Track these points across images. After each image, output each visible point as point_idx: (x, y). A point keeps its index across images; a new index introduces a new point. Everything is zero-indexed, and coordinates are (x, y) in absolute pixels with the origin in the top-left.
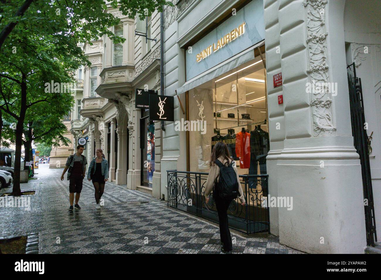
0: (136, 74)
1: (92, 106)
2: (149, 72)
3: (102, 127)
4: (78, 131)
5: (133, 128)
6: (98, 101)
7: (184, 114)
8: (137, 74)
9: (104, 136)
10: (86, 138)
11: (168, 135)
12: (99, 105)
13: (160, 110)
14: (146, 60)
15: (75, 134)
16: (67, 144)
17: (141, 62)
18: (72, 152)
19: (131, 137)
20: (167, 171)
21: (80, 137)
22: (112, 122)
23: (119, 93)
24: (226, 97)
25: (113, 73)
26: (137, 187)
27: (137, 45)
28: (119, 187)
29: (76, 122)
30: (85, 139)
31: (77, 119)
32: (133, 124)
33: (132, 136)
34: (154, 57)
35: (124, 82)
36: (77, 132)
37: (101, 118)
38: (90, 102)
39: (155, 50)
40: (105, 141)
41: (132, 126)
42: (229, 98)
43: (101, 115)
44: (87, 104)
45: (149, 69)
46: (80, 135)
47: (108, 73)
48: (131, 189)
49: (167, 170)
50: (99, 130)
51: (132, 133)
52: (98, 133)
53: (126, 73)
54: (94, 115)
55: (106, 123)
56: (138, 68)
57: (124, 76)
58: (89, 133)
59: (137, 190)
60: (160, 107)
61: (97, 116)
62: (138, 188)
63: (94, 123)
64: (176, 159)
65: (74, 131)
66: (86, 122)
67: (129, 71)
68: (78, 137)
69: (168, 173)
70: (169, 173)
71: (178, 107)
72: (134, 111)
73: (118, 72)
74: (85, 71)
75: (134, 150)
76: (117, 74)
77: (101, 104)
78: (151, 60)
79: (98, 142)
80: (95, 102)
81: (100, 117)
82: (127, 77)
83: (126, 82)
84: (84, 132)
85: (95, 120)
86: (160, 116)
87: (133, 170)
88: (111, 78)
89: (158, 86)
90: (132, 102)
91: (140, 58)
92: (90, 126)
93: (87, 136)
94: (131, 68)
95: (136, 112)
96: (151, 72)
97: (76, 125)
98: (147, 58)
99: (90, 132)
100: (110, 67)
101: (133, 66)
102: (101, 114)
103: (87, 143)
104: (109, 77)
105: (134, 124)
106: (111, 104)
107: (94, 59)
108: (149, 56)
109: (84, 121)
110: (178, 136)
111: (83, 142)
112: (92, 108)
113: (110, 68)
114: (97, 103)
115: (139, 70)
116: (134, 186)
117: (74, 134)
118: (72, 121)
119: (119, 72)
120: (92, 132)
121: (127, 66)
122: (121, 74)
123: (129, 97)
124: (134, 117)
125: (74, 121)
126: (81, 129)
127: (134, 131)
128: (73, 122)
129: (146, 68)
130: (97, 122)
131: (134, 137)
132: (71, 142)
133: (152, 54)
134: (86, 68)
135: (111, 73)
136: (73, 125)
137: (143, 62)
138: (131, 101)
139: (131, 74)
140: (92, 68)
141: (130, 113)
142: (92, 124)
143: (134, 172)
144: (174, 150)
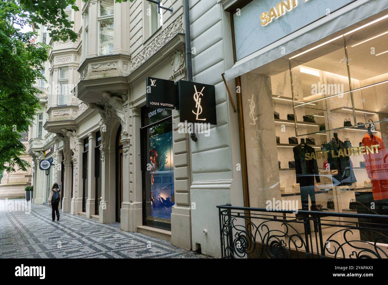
0: (132, 66)
1: (62, 117)
2: (162, 56)
3: (75, 145)
4: (39, 152)
5: (129, 142)
6: (69, 110)
7: (235, 112)
8: (136, 65)
9: (77, 157)
10: (51, 160)
11: (201, 147)
12: (71, 116)
13: (196, 107)
14: (151, 44)
15: (34, 157)
16: (25, 168)
17: (142, 47)
18: (29, 179)
19: (126, 155)
20: (217, 207)
21: (42, 159)
22: (90, 137)
23: (108, 92)
24: (280, 91)
25: (99, 65)
26: (138, 228)
27: (135, 26)
28: (108, 228)
29: (37, 141)
30: (49, 161)
31: (38, 137)
32: (129, 135)
33: (127, 153)
34: (169, 36)
35: (117, 77)
36: (37, 154)
37: (74, 133)
38: (58, 112)
39: (170, 25)
40: (79, 163)
41: (128, 139)
42: (283, 92)
43: (74, 129)
44: (55, 114)
45: (161, 52)
46: (41, 156)
47: (92, 65)
48: (129, 232)
49: (219, 205)
50: (71, 149)
51: (127, 149)
52: (68, 152)
53: (119, 65)
54: (65, 128)
55: (80, 139)
56: (136, 57)
57: (115, 69)
58: (54, 154)
59: (137, 232)
60: (196, 100)
61: (68, 130)
62: (139, 230)
63: (62, 140)
64: (228, 186)
65: (34, 152)
66: (50, 141)
67: (123, 62)
68: (38, 159)
69: (220, 210)
70: (222, 210)
71: (225, 101)
72: (130, 117)
73: (106, 63)
74: (52, 73)
75: (131, 173)
76: (106, 67)
77: (73, 113)
78: (163, 41)
79: (69, 165)
80: (66, 112)
81: (72, 131)
82: (121, 70)
83: (120, 77)
84: (47, 152)
85: (64, 135)
86: (196, 115)
87: (130, 203)
88: (96, 71)
89: (179, 75)
90: (127, 105)
91: (141, 41)
92: (55, 145)
93: (51, 158)
94: (126, 58)
95: (134, 118)
96: (164, 55)
97: (35, 144)
98: (154, 39)
99: (56, 153)
100: (95, 56)
101: (128, 55)
102: (74, 127)
103: (51, 166)
104: (94, 70)
105: (131, 136)
106: (93, 110)
107: (64, 57)
108: (157, 37)
109: (47, 139)
110: (227, 148)
111: (47, 165)
112: (62, 120)
113: (94, 58)
114: (68, 113)
115: (138, 60)
116: (133, 226)
117: (32, 156)
118: (31, 140)
119: (109, 64)
120: (59, 153)
121: (120, 55)
122: (112, 66)
123: (122, 98)
124: (131, 126)
125: (33, 139)
126: (42, 149)
127: (131, 145)
128: (33, 141)
129: (152, 54)
130: (68, 138)
131: (131, 155)
132: (30, 166)
133: (163, 31)
134: (54, 69)
135: (96, 65)
136: (32, 145)
137: (145, 48)
138: (126, 103)
139: (125, 66)
140: (61, 69)
141: (125, 121)
142: (58, 142)
143: (133, 206)
144: (217, 171)
